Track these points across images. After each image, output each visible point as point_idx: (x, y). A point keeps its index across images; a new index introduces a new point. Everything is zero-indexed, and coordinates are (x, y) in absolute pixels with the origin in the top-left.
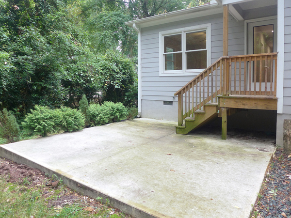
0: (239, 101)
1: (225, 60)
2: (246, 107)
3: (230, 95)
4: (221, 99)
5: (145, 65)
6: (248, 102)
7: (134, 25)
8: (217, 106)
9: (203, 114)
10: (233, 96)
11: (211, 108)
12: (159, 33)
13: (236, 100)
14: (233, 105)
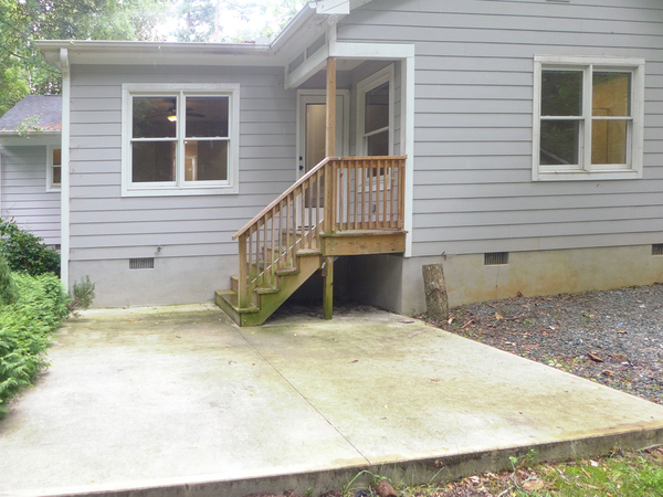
0: (355, 241)
1: (334, 164)
2: (366, 252)
3: (338, 232)
4: (327, 241)
5: (79, 167)
6: (368, 243)
7: (64, 53)
8: (320, 255)
9: (295, 274)
10: (343, 232)
11: (310, 259)
12: (123, 85)
13: (350, 241)
14: (346, 250)
